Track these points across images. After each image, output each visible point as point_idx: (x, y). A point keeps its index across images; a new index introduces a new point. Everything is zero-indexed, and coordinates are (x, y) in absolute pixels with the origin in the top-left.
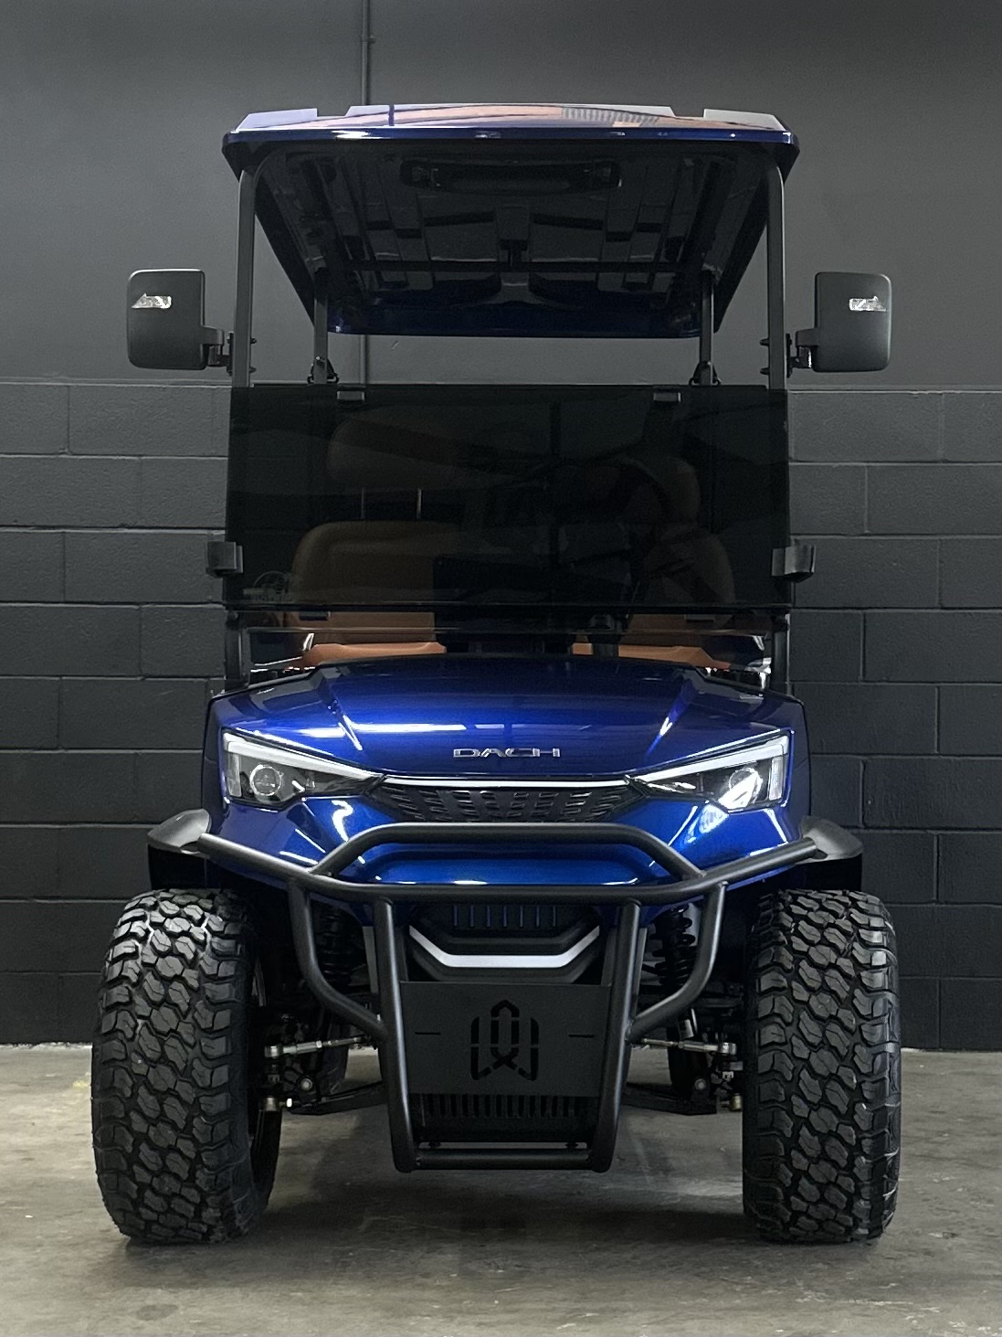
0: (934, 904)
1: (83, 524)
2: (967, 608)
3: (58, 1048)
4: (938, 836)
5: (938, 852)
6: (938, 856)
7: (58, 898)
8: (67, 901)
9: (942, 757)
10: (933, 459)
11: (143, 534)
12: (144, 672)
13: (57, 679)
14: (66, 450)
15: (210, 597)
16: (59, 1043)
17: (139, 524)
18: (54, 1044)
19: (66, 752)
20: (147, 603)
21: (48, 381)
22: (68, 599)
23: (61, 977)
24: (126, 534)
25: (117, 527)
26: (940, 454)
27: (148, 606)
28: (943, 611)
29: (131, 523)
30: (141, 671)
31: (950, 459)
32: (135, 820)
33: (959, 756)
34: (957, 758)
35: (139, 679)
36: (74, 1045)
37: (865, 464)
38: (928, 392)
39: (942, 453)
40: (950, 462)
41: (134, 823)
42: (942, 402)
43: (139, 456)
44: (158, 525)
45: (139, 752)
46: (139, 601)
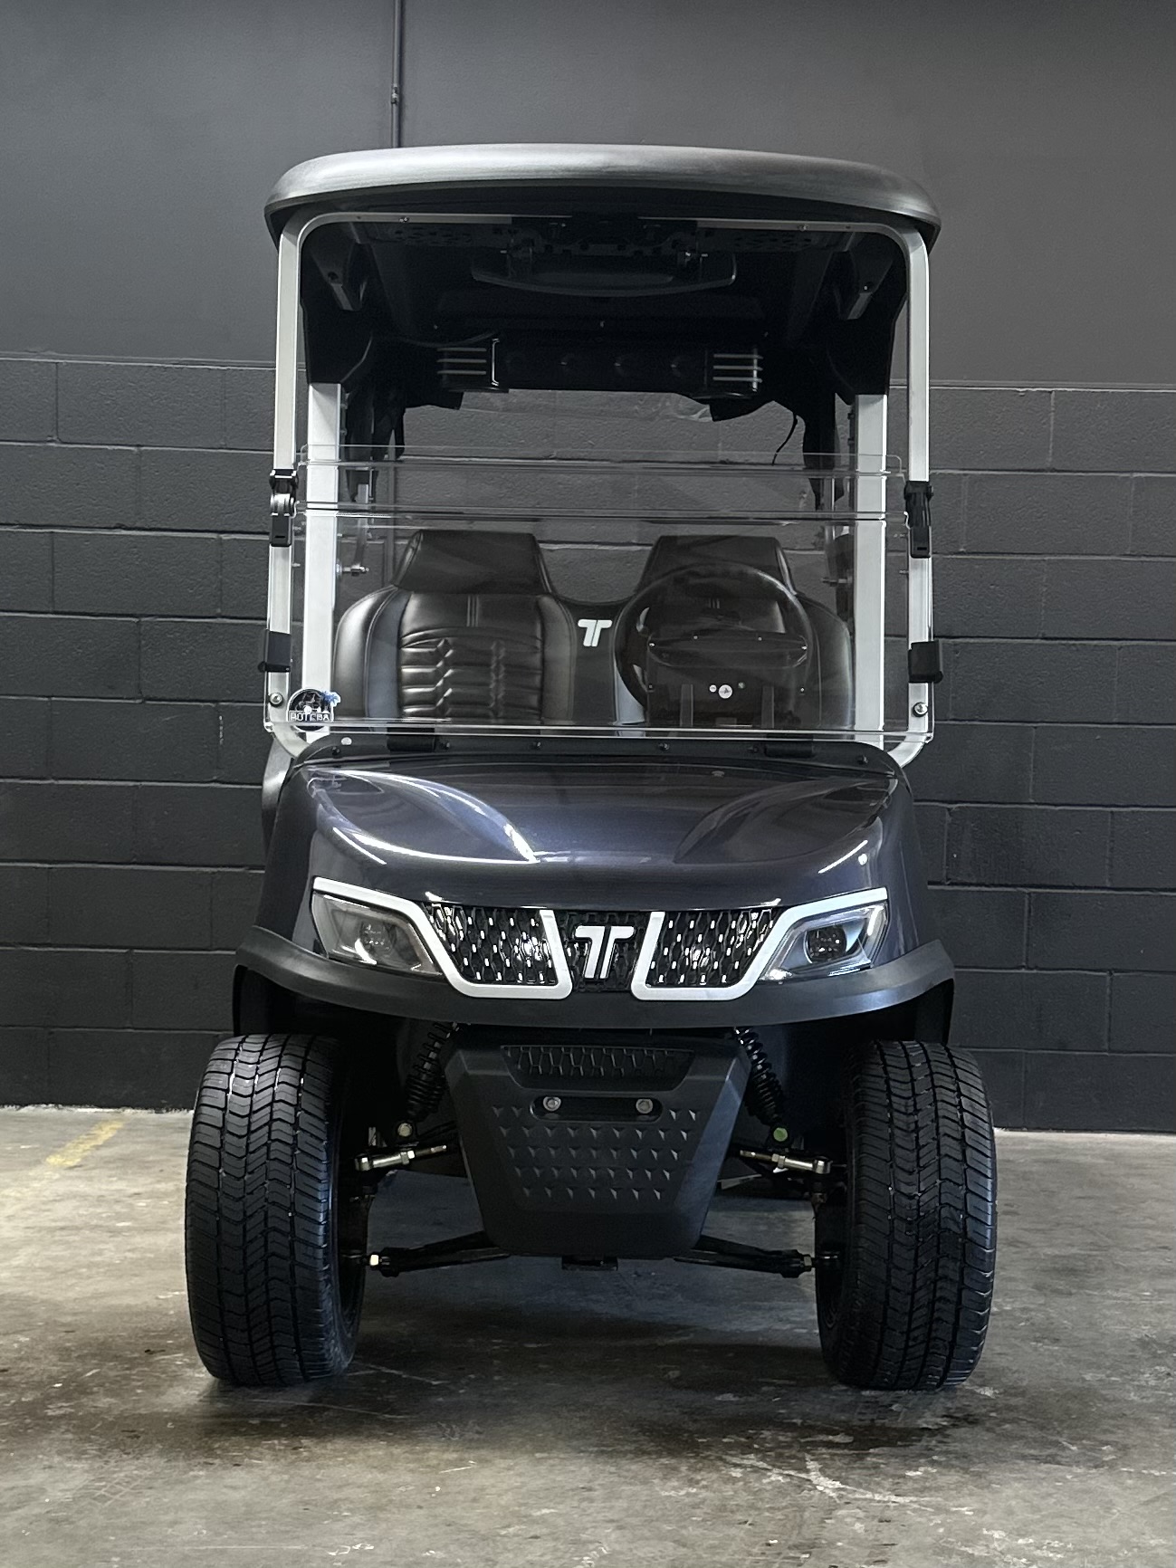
0: (1023, 971)
1: (73, 523)
2: (1072, 639)
3: (49, 1111)
4: (1029, 894)
5: (1030, 911)
6: (1029, 916)
7: (49, 945)
8: (59, 949)
9: (1036, 806)
10: (1039, 467)
11: (144, 538)
12: (146, 693)
13: (46, 699)
14: (55, 438)
15: (219, 611)
16: (50, 1106)
17: (138, 525)
18: (44, 1106)
19: (56, 782)
20: (148, 616)
21: (33, 357)
22: (56, 610)
23: (51, 1033)
24: (124, 536)
25: (112, 528)
26: (1049, 461)
27: (147, 619)
28: (1044, 642)
29: (128, 524)
30: (140, 692)
31: (1056, 468)
32: (134, 860)
33: (1056, 805)
34: (1053, 808)
35: (138, 701)
36: (67, 1108)
37: (962, 472)
38: (1036, 389)
39: (1050, 459)
40: (1059, 471)
41: (134, 863)
42: (1052, 401)
43: (138, 446)
44: (159, 526)
45: (138, 784)
46: (138, 613)
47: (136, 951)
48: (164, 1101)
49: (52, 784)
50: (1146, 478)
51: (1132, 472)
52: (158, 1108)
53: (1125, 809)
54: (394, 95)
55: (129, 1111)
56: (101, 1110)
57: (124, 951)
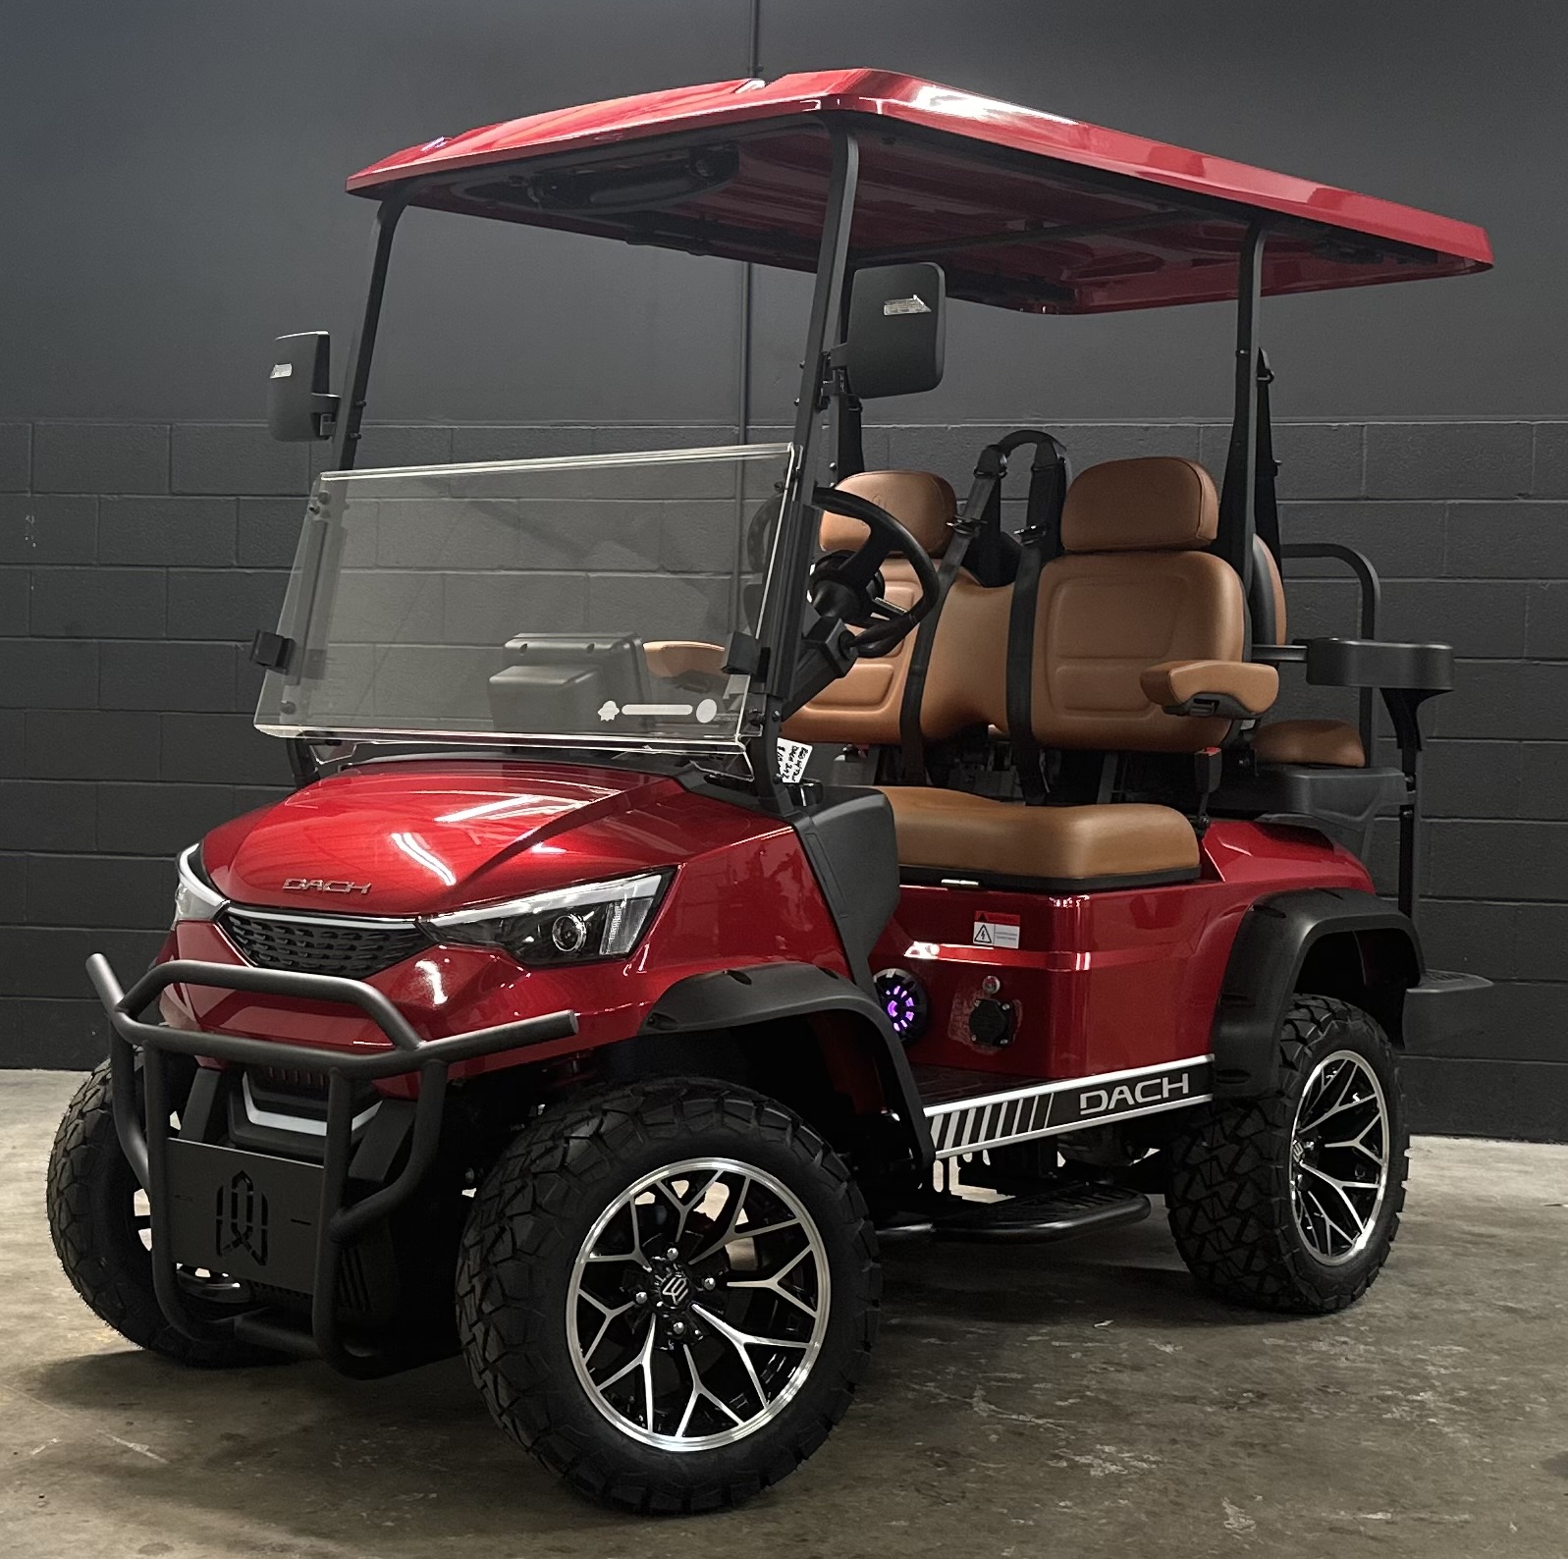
1: (462, 565)
11: (522, 577)
14: (449, 493)
17: (516, 565)
21: (432, 424)
24: (503, 575)
25: (494, 569)
29: (507, 565)
31: (1370, 496)
38: (1348, 424)
39: (1363, 489)
40: (1372, 499)
42: (1365, 436)
43: (519, 498)
50: (1461, 504)
51: (1446, 498)
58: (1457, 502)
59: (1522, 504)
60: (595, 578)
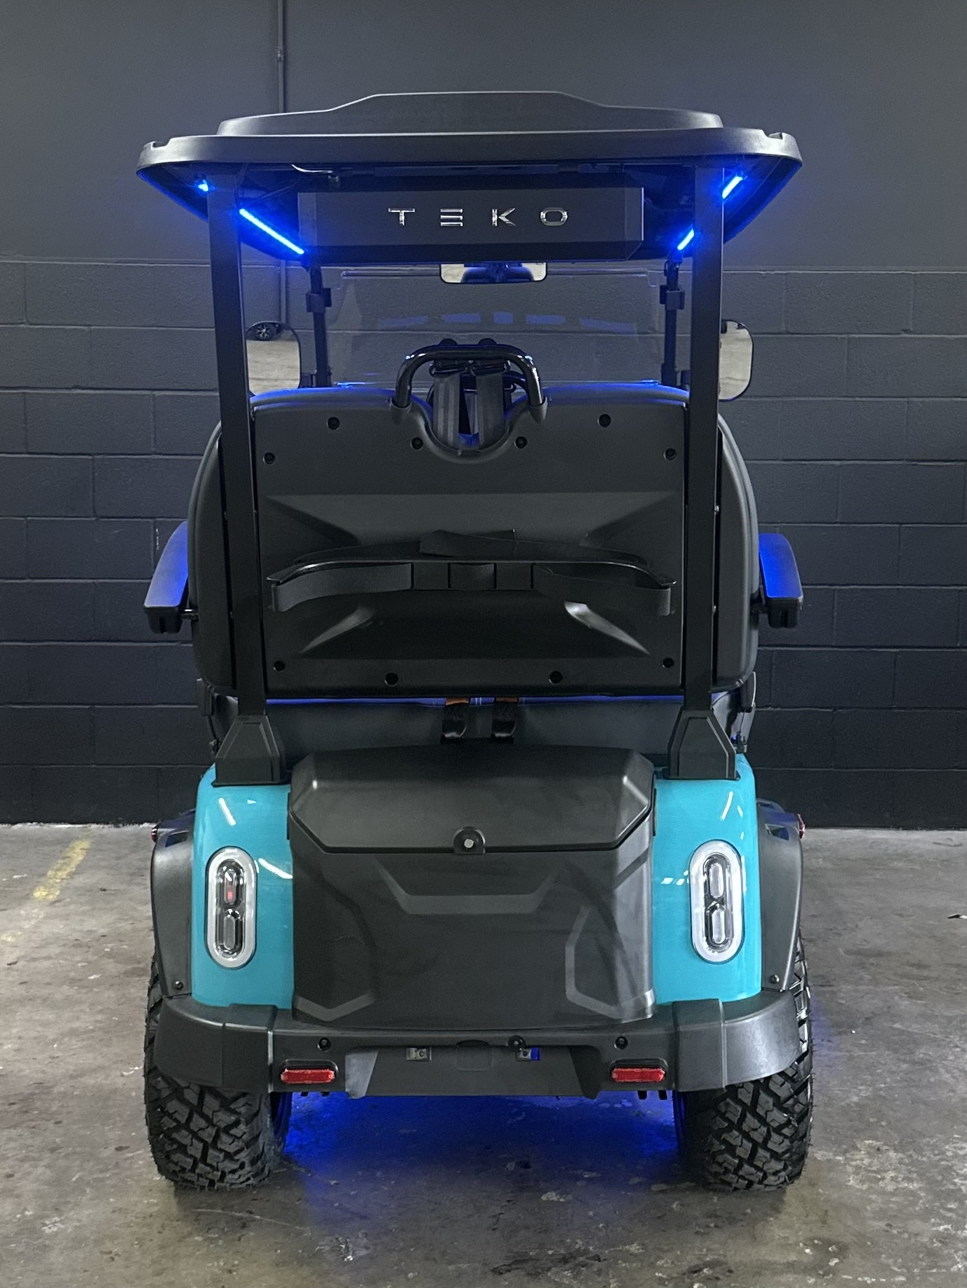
0: (769, 709)
1: (41, 385)
2: (803, 460)
3: (34, 827)
7: (31, 704)
8: (38, 706)
10: (777, 331)
11: (94, 395)
12: (99, 512)
13: (23, 519)
14: (25, 321)
15: (154, 449)
16: (34, 823)
17: (90, 386)
18: (29, 824)
19: (32, 581)
20: (100, 454)
21: (6, 259)
22: (29, 451)
23: (33, 769)
24: (79, 394)
25: (70, 389)
26: (783, 327)
27: (99, 457)
28: (784, 463)
29: (84, 385)
30: (94, 512)
31: (791, 330)
32: (94, 638)
35: (93, 519)
36: (47, 825)
38: (774, 272)
39: (783, 325)
40: (792, 334)
41: (93, 641)
42: (787, 281)
43: (90, 325)
44: (106, 386)
45: (95, 581)
46: (91, 452)
47: (96, 707)
48: (120, 818)
49: (28, 583)
50: (859, 338)
51: (848, 333)
52: (116, 824)
53: (847, 587)
54: (279, 55)
55: (94, 826)
56: (73, 826)
57: (87, 707)
58: (857, 336)
59: (904, 338)
60: (160, 397)
